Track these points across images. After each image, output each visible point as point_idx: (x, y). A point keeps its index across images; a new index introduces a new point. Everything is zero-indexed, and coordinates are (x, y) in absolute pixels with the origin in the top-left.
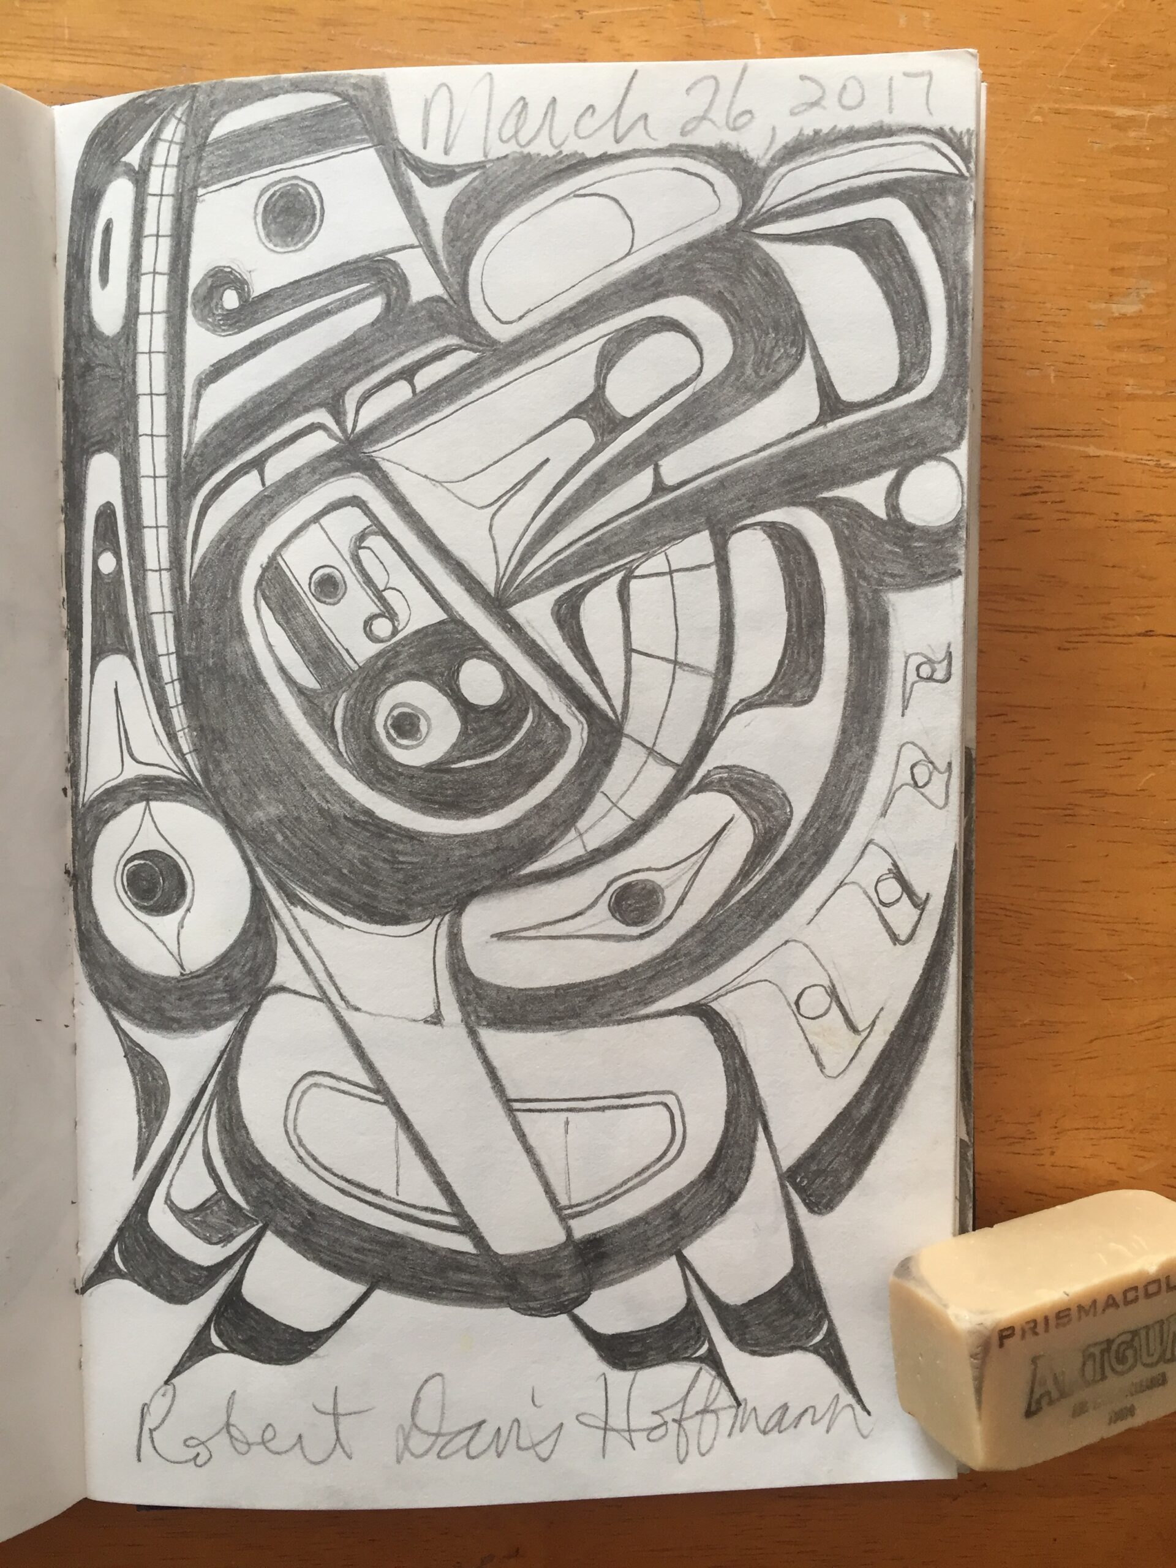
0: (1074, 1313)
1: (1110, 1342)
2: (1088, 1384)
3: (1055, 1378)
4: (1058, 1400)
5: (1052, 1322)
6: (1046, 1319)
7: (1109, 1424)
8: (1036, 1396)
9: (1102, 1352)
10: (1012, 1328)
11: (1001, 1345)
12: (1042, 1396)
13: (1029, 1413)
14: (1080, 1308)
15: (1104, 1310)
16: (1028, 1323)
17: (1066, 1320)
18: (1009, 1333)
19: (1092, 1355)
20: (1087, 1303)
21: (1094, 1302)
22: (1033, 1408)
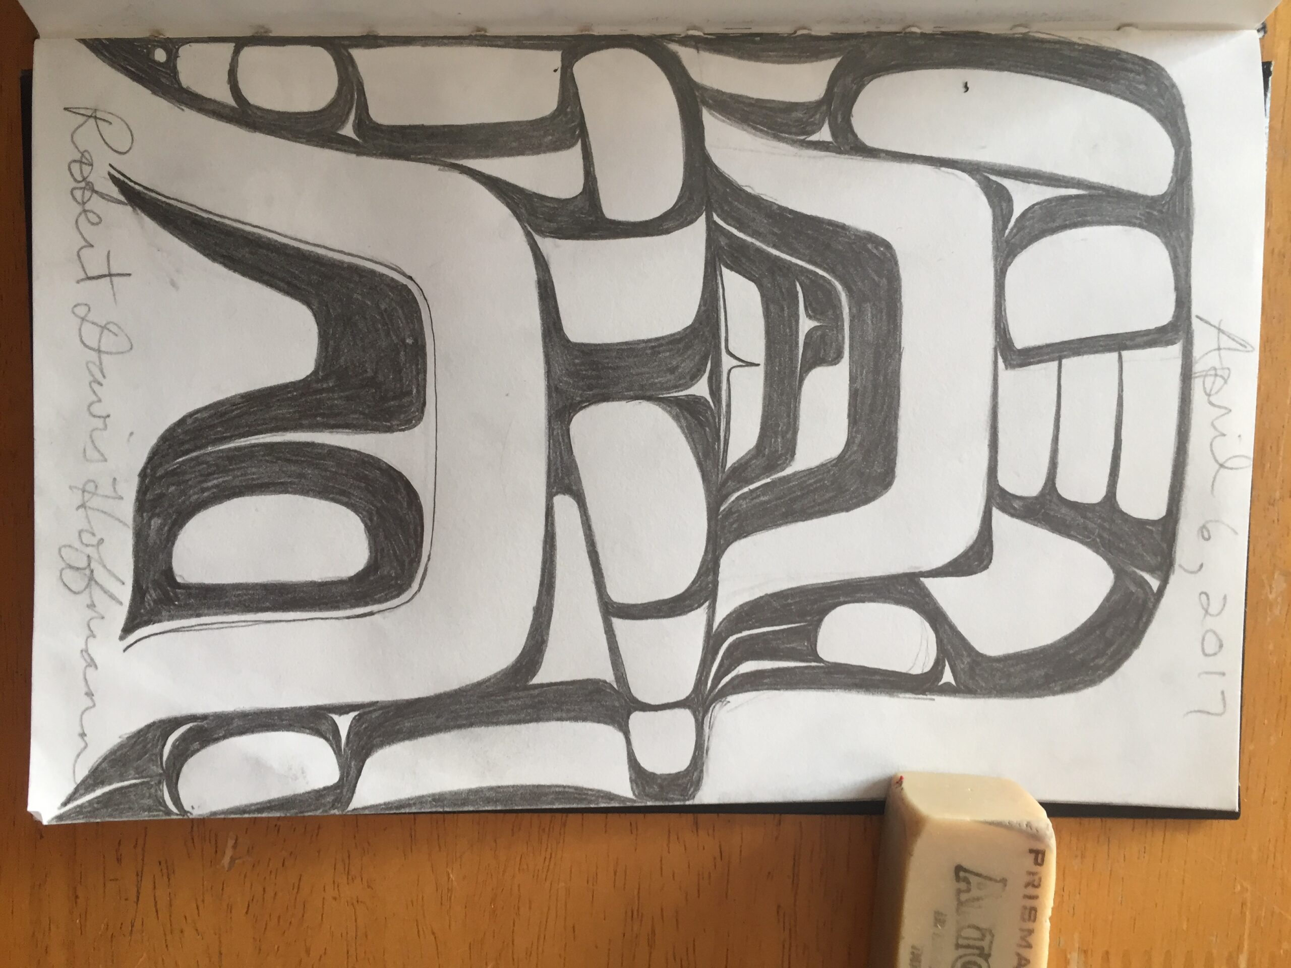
0: (1030, 925)
1: (986, 957)
2: (959, 930)
3: (978, 899)
4: (958, 900)
5: (1029, 903)
6: (1035, 897)
7: (913, 947)
8: (974, 880)
9: (981, 949)
10: (1041, 864)
11: (1031, 851)
12: (968, 883)
13: (959, 869)
14: (1031, 932)
15: (1018, 955)
16: (1040, 879)
17: (1026, 917)
18: (1039, 861)
19: (982, 939)
20: (1030, 939)
21: (1030, 946)
22: (962, 874)
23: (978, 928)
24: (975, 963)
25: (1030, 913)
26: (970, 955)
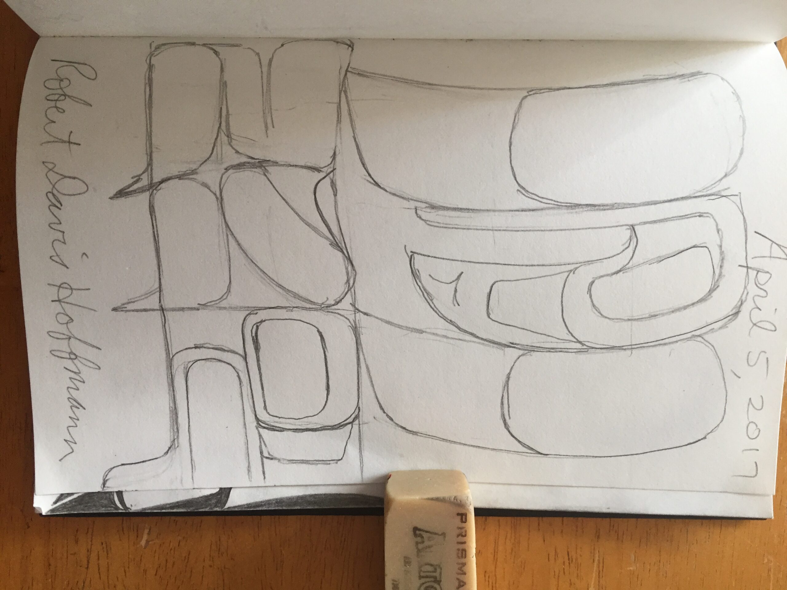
0: (463, 560)
2: (420, 567)
3: (429, 547)
4: (417, 548)
5: (461, 547)
6: (464, 543)
8: (425, 535)
9: (435, 578)
10: (465, 523)
11: (458, 514)
12: (422, 537)
13: (415, 529)
14: (464, 564)
15: (458, 579)
17: (460, 555)
18: (464, 520)
21: (464, 573)
22: (418, 532)
23: (432, 565)
24: (432, 587)
25: (462, 553)
26: (429, 582)
